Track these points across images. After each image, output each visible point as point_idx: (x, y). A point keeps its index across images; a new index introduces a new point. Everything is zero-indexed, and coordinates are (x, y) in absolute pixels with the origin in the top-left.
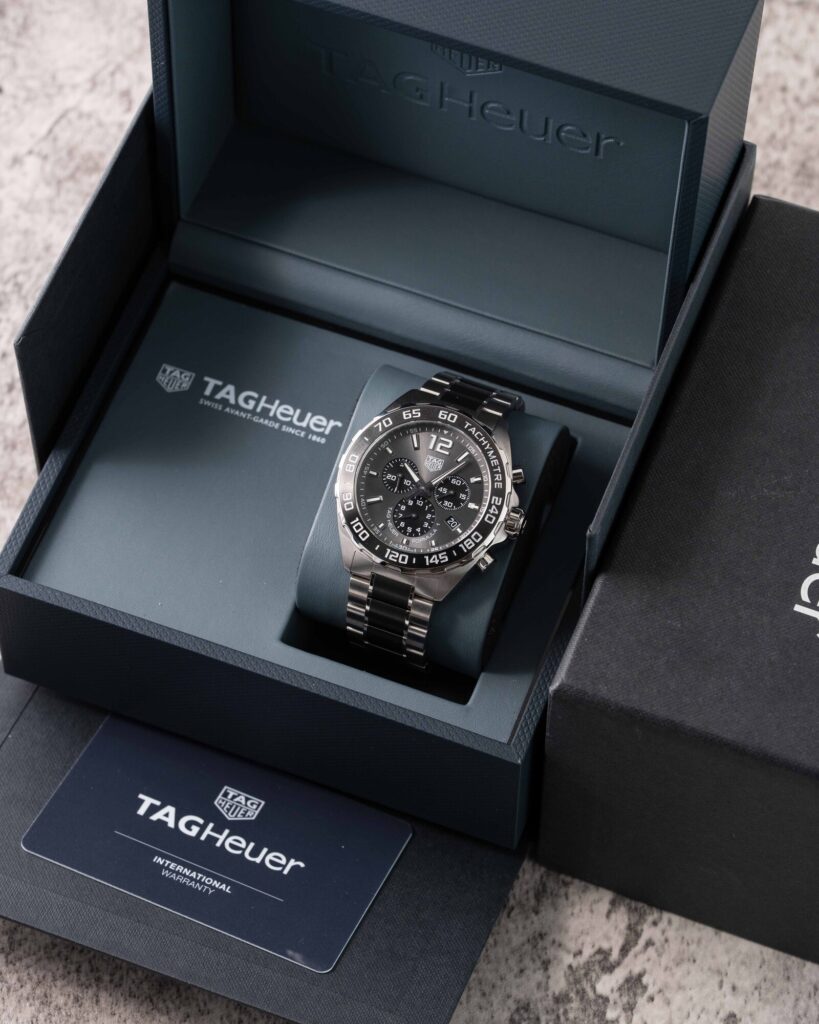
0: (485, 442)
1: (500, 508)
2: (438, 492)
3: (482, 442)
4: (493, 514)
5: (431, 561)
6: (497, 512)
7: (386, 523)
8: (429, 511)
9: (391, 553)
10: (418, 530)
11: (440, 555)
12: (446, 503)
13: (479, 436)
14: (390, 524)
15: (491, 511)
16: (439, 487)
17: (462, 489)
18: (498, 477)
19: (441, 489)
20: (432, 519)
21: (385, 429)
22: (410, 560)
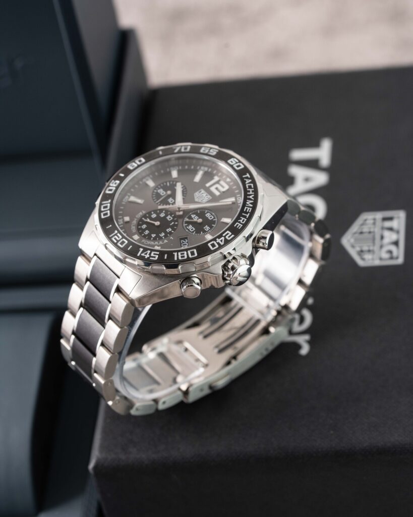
0: (251, 193)
1: (227, 242)
2: (190, 218)
3: (249, 191)
4: (218, 244)
5: (143, 255)
6: (222, 243)
7: (132, 219)
8: (172, 227)
9: (116, 235)
10: (153, 236)
11: (153, 253)
12: (190, 227)
13: (250, 187)
14: (135, 222)
15: (218, 240)
16: (193, 214)
17: (210, 223)
18: (242, 219)
19: (193, 216)
20: (170, 233)
21: (180, 152)
22: (127, 246)
